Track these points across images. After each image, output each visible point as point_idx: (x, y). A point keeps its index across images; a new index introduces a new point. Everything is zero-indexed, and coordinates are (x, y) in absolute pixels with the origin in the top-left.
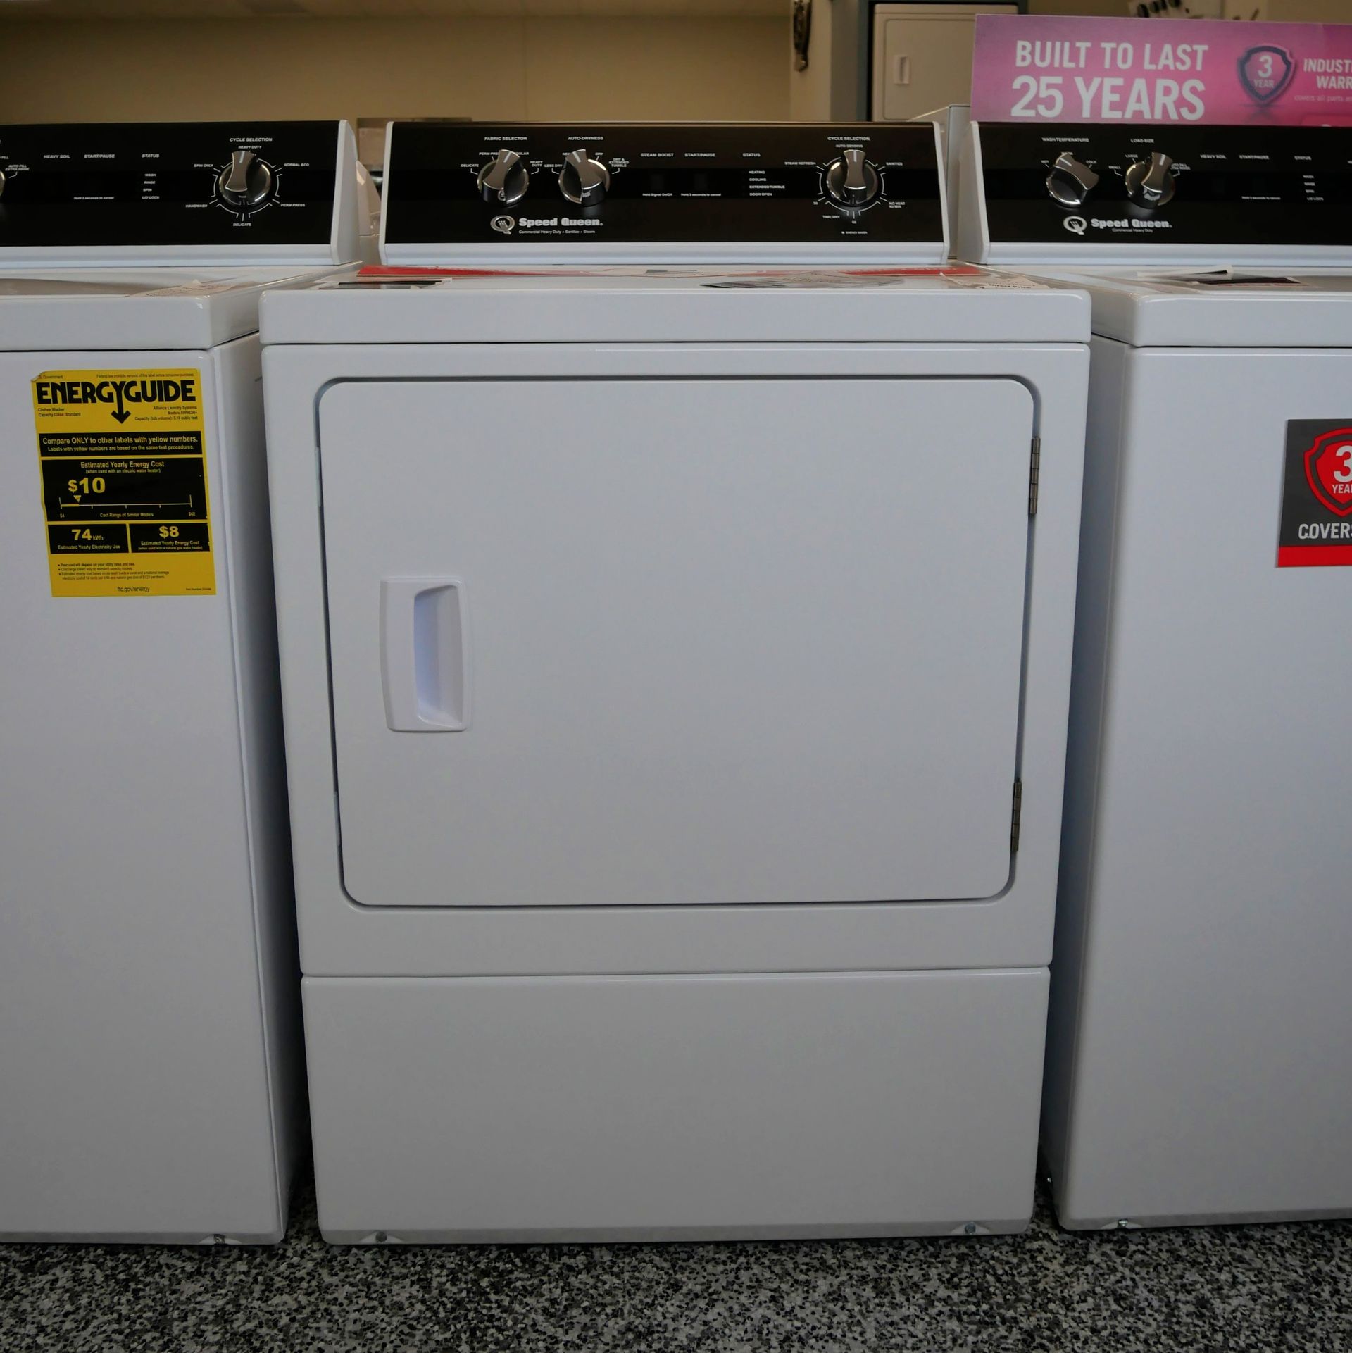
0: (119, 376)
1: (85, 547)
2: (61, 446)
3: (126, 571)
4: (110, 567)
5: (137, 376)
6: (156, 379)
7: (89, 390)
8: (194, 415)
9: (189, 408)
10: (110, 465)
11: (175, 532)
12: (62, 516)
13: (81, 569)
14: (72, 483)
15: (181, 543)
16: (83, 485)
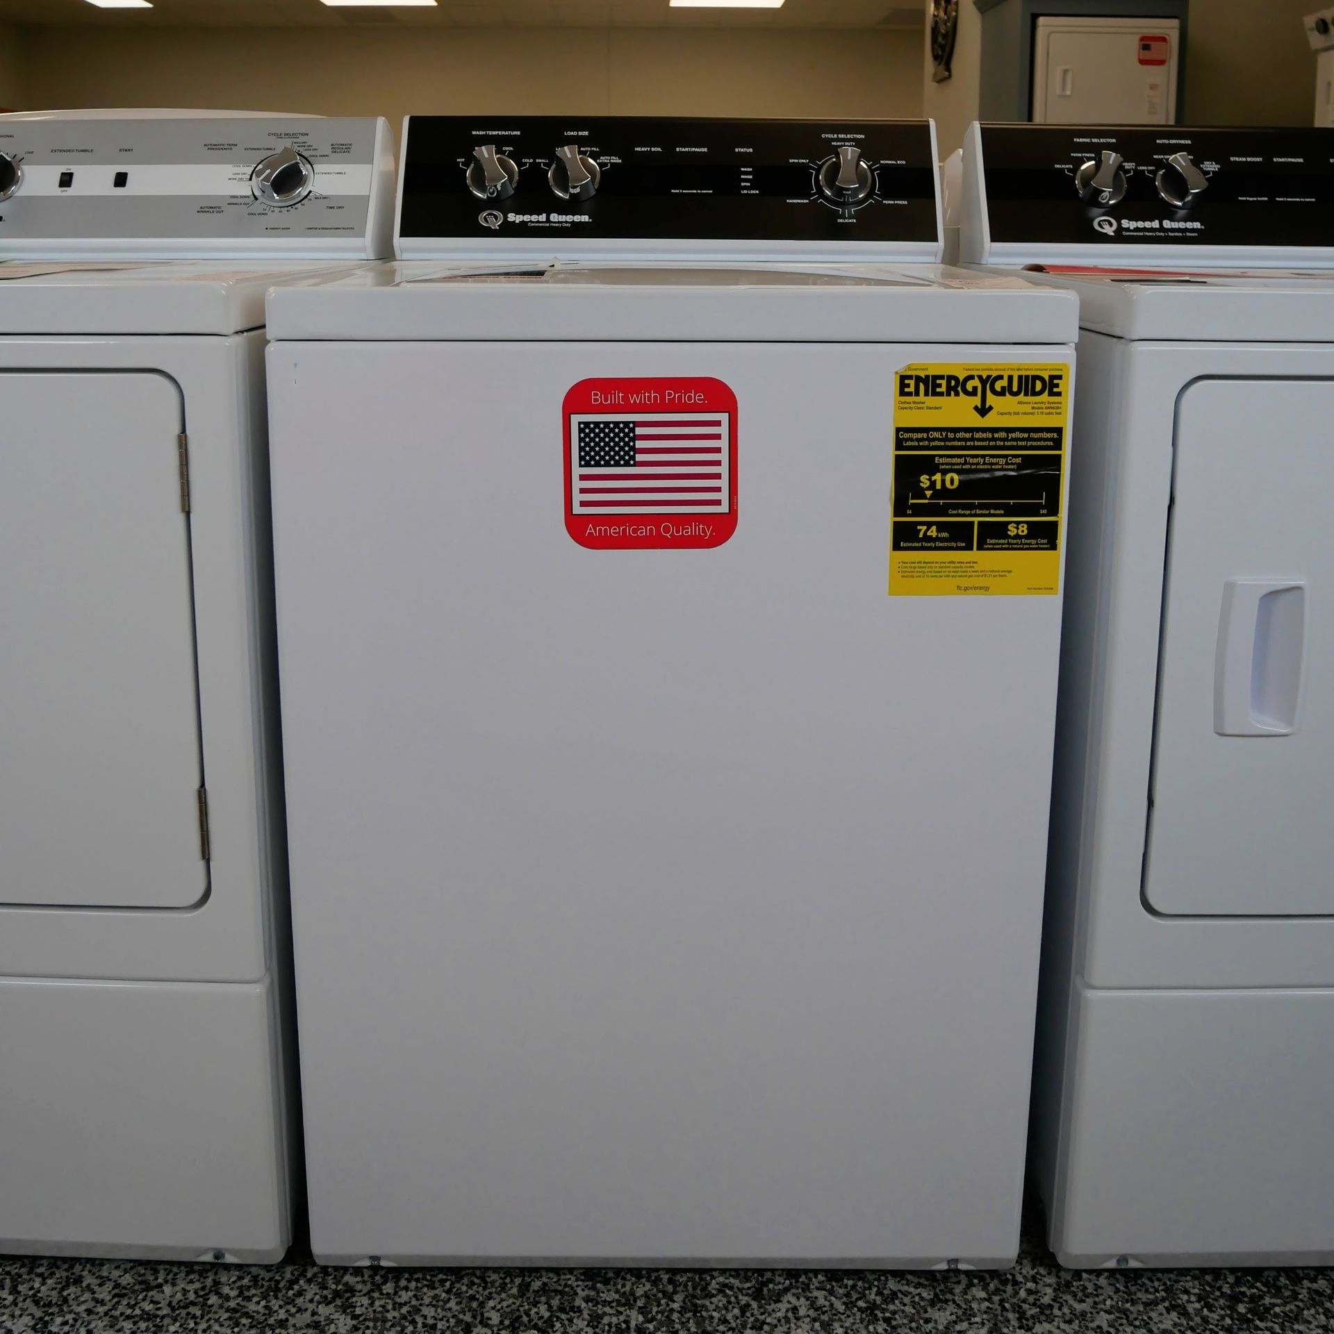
0: (985, 370)
1: (929, 545)
2: (918, 440)
3: (968, 569)
4: (953, 565)
5: (1004, 370)
6: (1024, 373)
7: (953, 383)
8: (1058, 411)
9: (1052, 403)
10: (965, 460)
11: (1024, 530)
12: (909, 512)
13: (920, 567)
14: (924, 478)
15: (1028, 541)
16: (935, 481)
